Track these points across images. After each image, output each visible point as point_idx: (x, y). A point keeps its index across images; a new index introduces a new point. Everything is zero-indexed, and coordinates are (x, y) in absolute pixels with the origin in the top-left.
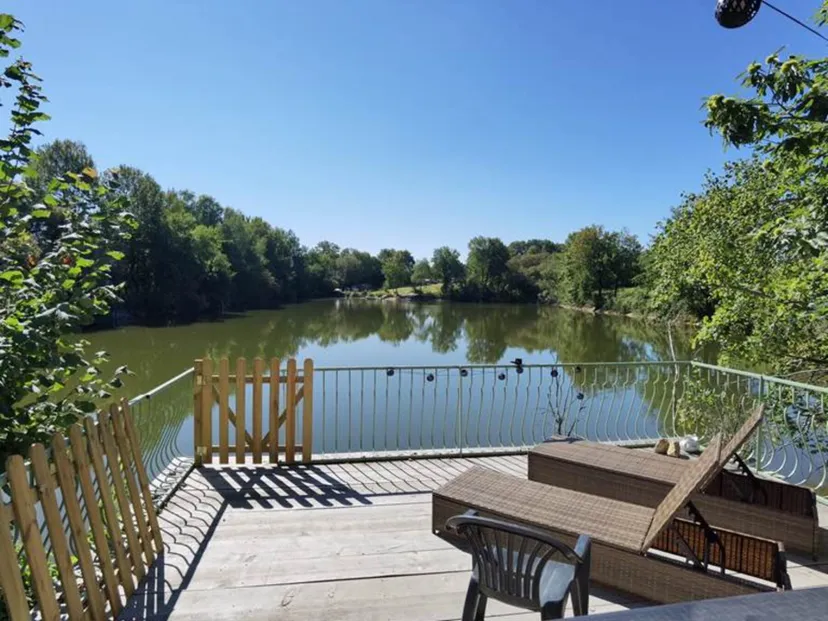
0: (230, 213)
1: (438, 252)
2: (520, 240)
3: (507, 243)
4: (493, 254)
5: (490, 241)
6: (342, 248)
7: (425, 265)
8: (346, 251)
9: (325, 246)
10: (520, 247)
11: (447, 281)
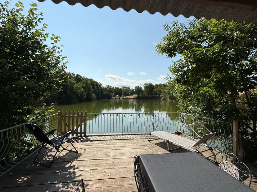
0: (84, 78)
1: (136, 87)
2: (157, 84)
3: (154, 85)
4: (150, 87)
5: (149, 84)
6: (112, 86)
7: (133, 90)
8: (113, 87)
9: (108, 86)
10: (157, 86)
11: (138, 94)
